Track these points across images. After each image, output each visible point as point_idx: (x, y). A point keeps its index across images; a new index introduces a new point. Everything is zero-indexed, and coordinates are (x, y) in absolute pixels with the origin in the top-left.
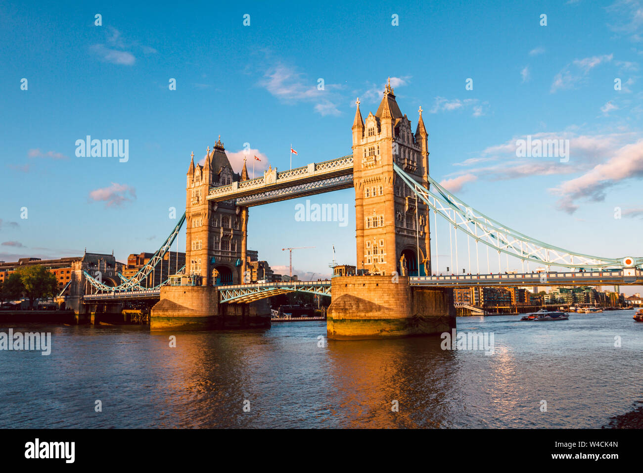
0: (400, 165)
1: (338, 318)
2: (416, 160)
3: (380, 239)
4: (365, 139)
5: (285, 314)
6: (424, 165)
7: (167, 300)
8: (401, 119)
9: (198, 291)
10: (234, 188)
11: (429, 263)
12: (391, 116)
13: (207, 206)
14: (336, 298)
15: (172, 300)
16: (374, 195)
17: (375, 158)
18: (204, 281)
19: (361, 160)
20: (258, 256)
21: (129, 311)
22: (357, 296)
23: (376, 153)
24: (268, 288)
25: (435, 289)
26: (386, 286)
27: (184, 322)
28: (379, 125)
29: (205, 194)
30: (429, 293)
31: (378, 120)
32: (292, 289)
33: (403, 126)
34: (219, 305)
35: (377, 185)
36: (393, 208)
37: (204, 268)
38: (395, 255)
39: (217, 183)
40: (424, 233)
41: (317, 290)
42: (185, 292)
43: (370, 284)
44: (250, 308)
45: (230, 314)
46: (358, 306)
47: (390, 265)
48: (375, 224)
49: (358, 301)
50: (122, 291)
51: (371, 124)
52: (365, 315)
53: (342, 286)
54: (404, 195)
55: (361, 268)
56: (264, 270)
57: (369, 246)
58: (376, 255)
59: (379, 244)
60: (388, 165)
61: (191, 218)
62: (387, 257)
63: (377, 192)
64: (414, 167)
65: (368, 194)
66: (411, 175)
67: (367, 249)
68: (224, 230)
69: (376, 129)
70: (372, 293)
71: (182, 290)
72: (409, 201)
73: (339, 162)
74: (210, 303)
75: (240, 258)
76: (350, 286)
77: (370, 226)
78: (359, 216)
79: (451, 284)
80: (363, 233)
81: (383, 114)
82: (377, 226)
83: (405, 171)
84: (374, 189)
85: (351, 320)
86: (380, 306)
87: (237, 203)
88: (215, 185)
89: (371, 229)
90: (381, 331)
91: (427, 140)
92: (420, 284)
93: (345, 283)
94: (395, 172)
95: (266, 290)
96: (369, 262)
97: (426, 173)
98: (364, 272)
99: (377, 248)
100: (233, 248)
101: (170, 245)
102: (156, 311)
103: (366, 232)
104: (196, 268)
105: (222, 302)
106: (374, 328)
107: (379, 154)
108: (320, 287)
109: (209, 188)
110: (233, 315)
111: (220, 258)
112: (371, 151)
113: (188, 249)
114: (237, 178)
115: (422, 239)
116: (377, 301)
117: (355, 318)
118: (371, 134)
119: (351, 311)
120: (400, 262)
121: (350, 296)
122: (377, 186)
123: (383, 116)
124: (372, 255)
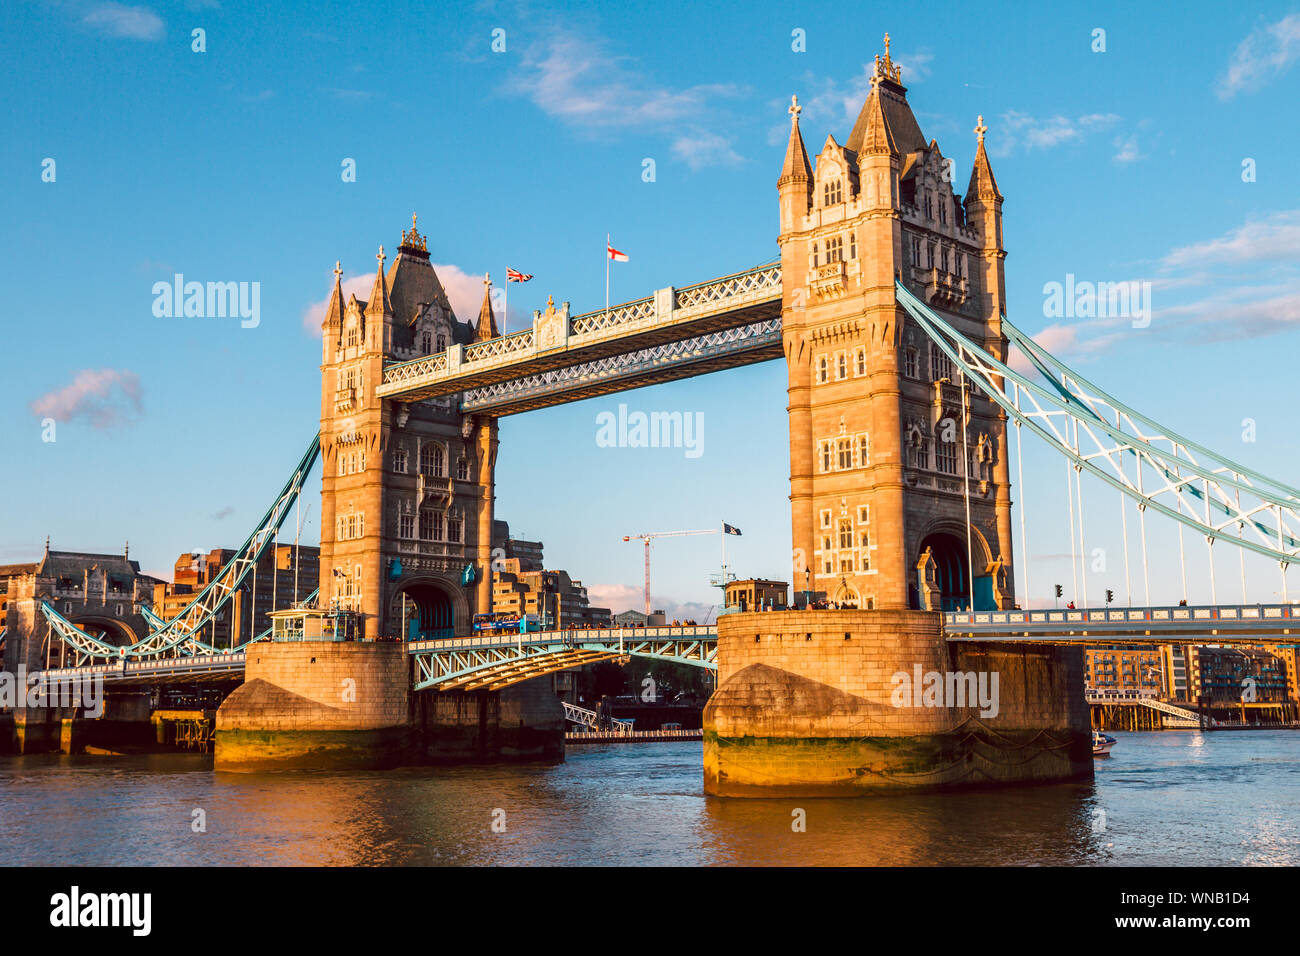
0: (918, 291)
1: (731, 735)
2: (965, 273)
3: (858, 503)
4: (814, 216)
5: (614, 720)
6: (992, 286)
7: (262, 682)
8: (921, 154)
9: (350, 655)
10: (452, 364)
11: (1007, 575)
12: (891, 145)
13: (378, 415)
14: (731, 673)
15: (277, 681)
16: (842, 375)
17: (844, 269)
18: (371, 627)
19: (804, 276)
20: (542, 558)
21: (171, 715)
22: (787, 670)
23: (847, 256)
24: (546, 646)
25: (1022, 648)
26: (872, 641)
27: (310, 746)
28: (854, 174)
29: (373, 380)
30: (1007, 660)
31: (851, 157)
32: (612, 649)
33: (927, 173)
34: (413, 694)
35: (849, 349)
36: (895, 413)
37: (370, 591)
38: (902, 550)
39: (407, 350)
40: (993, 486)
41: (684, 653)
42: (313, 660)
43: (827, 633)
44: (502, 704)
45: (444, 721)
46: (791, 699)
47: (888, 580)
48: (845, 459)
49: (792, 682)
50: (145, 658)
51: (831, 169)
52: (812, 726)
53: (746, 639)
54: (930, 374)
55: (804, 587)
56: (559, 595)
57: (827, 523)
58: (847, 549)
59: (856, 517)
60: (881, 288)
61: (333, 450)
62: (877, 555)
63: (851, 366)
64: (961, 293)
65: (824, 373)
66: (950, 316)
67: (821, 531)
68: (428, 482)
69: (847, 186)
70: (833, 661)
71: (304, 652)
72: (944, 393)
73: (741, 284)
74: (385, 691)
75: (475, 561)
76: (768, 640)
77: (830, 467)
78: (800, 437)
79: (1067, 634)
80: (811, 486)
81: (866, 142)
82: (849, 466)
83: (929, 306)
84: (842, 358)
85: (769, 739)
86: (855, 699)
87: (466, 405)
88: (403, 356)
89: (834, 473)
90: (860, 772)
91: (998, 214)
92: (975, 635)
93: (753, 631)
94: (900, 308)
95: (542, 652)
96: (828, 571)
97: (996, 312)
98: (813, 601)
99: (849, 529)
100: (454, 534)
101: (279, 525)
102: (230, 713)
103: (819, 485)
104: (349, 591)
105: (421, 686)
106: (839, 764)
107: (853, 257)
108: (690, 644)
109: (385, 365)
110: (451, 722)
111: (416, 562)
112: (831, 250)
113: (328, 537)
114: (466, 335)
115: (984, 505)
116: (846, 684)
117: (782, 734)
118: (833, 198)
119: (769, 714)
120: (916, 570)
121: (767, 670)
122: (851, 349)
123: (865, 147)
124: (836, 551)
